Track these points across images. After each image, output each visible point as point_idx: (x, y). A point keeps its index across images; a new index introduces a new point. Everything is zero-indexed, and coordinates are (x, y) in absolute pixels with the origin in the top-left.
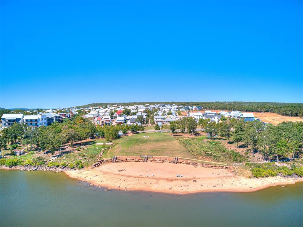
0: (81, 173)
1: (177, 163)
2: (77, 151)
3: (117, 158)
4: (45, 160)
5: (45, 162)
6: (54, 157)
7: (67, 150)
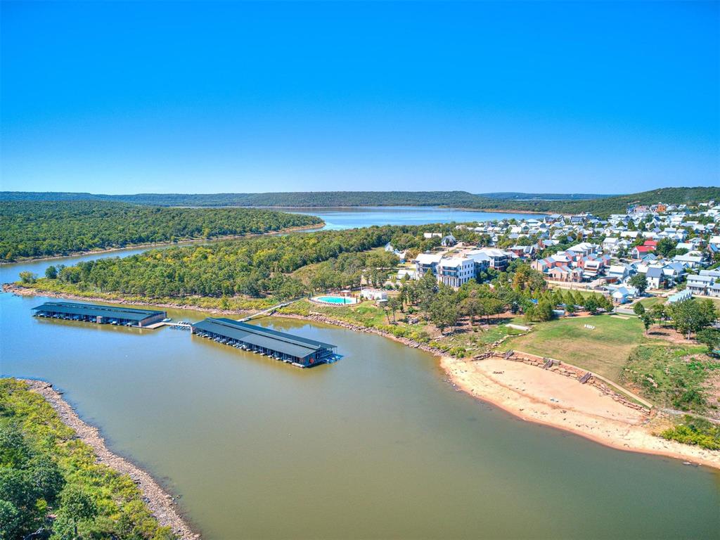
0: (455, 363)
1: (586, 382)
2: (473, 332)
3: (513, 354)
4: (431, 338)
5: (430, 339)
6: (443, 335)
7: (465, 327)
